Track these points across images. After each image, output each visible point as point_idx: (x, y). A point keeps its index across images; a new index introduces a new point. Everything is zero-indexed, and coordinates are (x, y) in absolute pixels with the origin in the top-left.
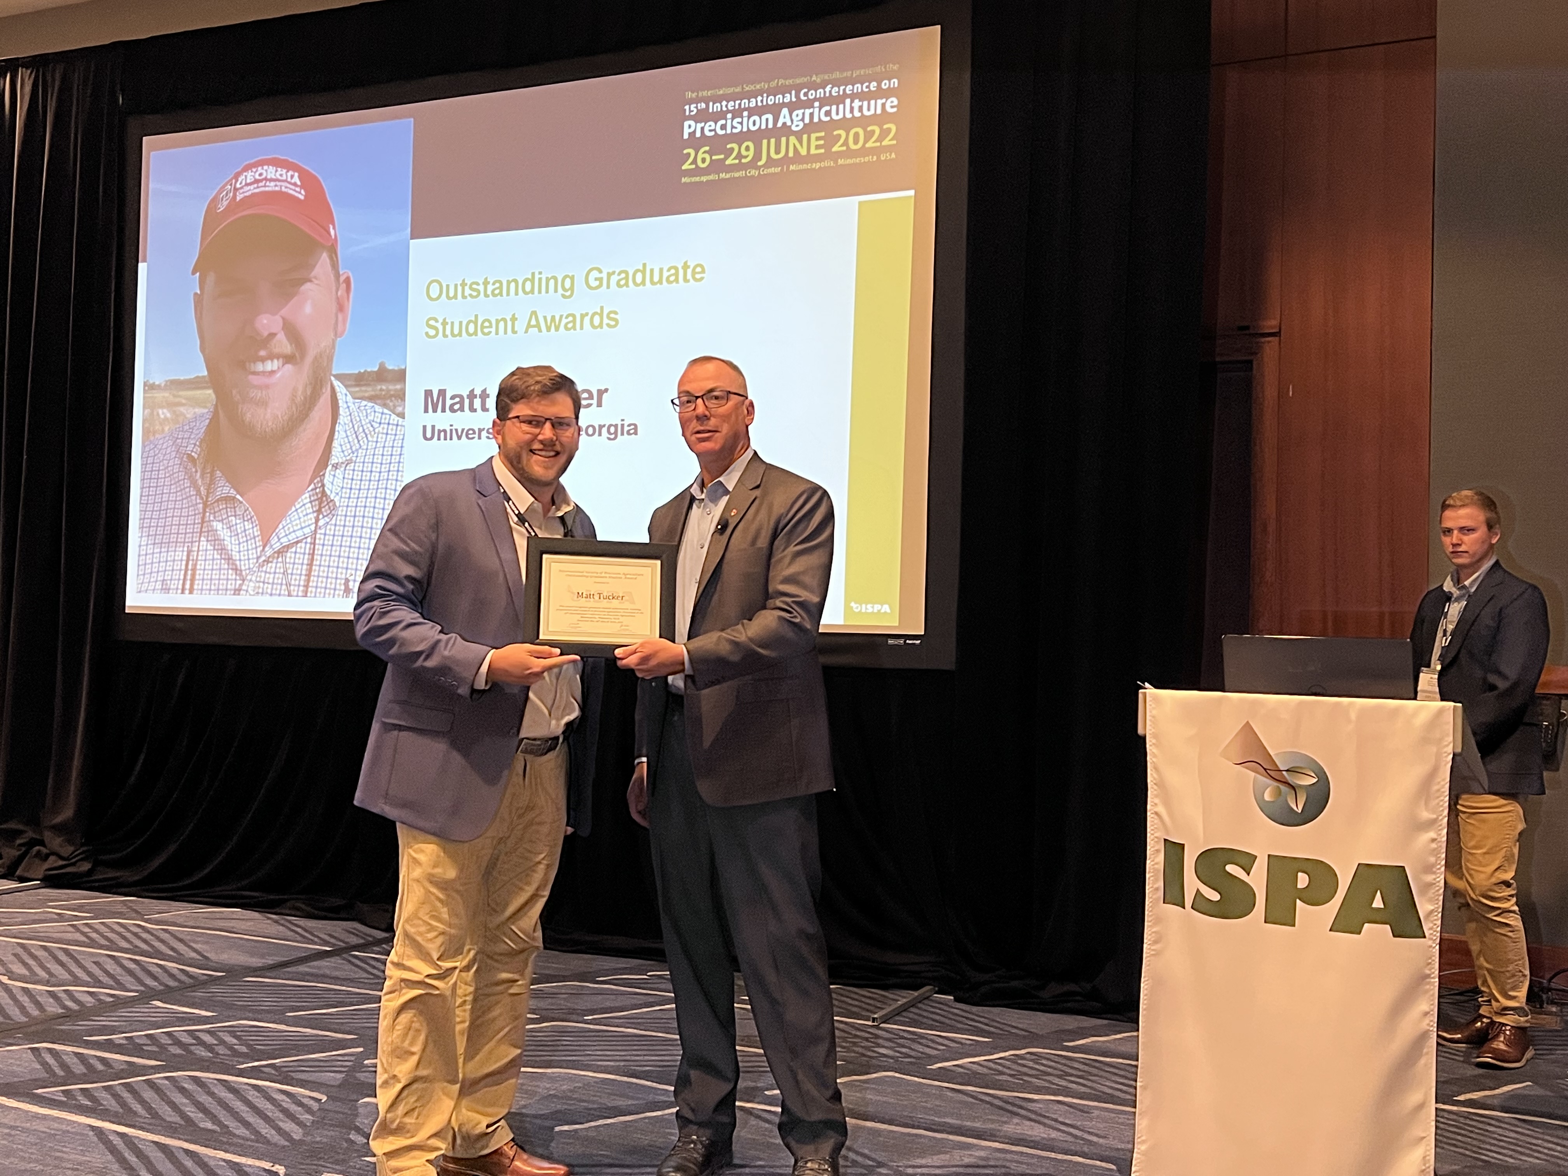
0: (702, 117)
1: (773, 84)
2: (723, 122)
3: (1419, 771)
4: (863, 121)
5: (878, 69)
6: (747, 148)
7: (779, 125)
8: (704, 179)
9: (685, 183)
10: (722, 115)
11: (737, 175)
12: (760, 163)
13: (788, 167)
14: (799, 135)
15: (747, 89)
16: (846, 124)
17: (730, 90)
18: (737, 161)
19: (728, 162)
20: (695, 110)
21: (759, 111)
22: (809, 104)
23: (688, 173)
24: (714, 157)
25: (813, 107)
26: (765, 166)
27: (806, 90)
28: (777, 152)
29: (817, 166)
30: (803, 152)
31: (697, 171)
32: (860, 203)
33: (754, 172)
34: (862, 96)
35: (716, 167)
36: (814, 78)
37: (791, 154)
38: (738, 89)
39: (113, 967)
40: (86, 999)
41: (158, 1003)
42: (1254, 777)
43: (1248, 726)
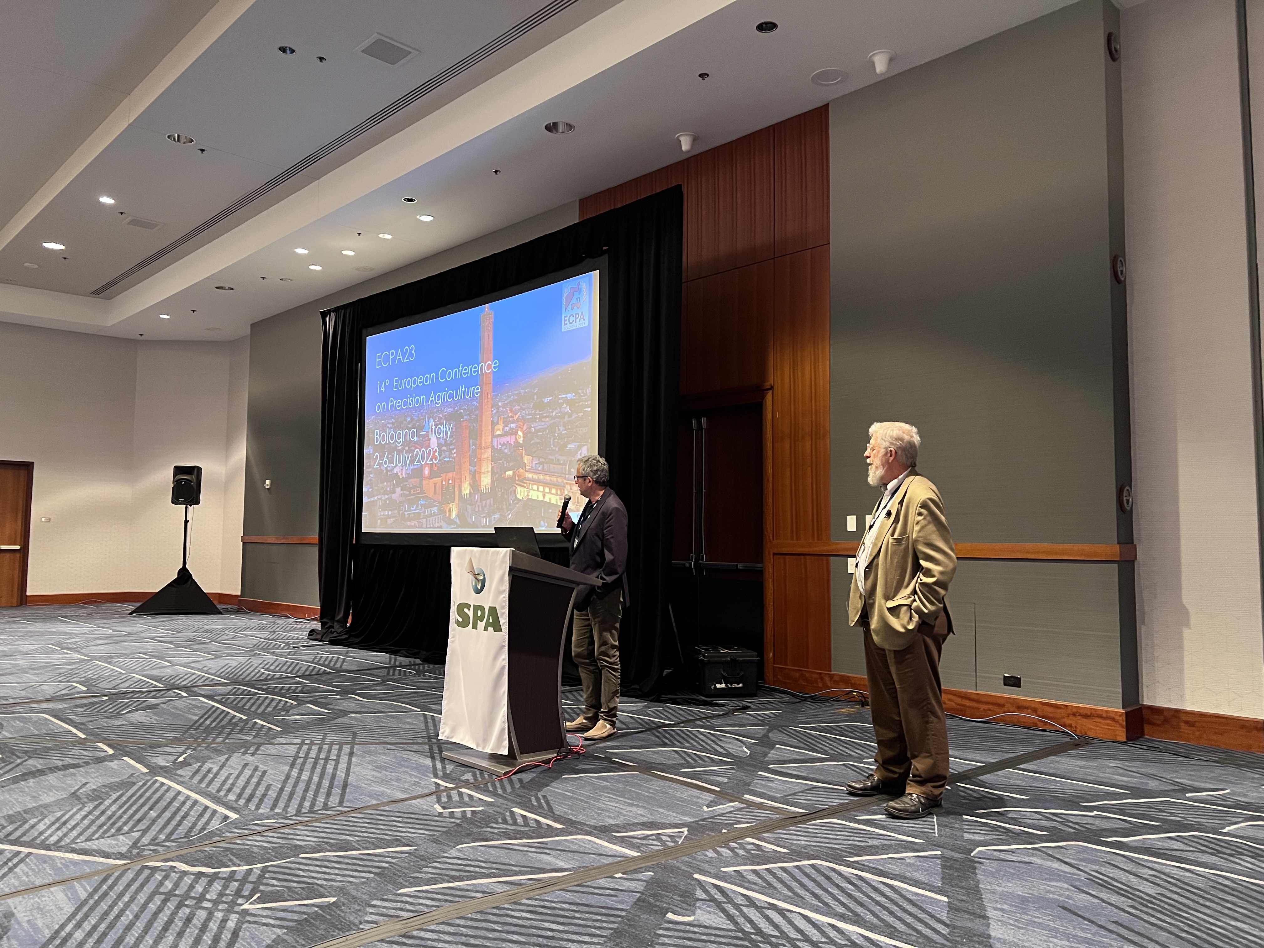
3: (501, 572)
39: (304, 669)
40: (277, 676)
41: (297, 679)
42: (471, 577)
43: (471, 559)
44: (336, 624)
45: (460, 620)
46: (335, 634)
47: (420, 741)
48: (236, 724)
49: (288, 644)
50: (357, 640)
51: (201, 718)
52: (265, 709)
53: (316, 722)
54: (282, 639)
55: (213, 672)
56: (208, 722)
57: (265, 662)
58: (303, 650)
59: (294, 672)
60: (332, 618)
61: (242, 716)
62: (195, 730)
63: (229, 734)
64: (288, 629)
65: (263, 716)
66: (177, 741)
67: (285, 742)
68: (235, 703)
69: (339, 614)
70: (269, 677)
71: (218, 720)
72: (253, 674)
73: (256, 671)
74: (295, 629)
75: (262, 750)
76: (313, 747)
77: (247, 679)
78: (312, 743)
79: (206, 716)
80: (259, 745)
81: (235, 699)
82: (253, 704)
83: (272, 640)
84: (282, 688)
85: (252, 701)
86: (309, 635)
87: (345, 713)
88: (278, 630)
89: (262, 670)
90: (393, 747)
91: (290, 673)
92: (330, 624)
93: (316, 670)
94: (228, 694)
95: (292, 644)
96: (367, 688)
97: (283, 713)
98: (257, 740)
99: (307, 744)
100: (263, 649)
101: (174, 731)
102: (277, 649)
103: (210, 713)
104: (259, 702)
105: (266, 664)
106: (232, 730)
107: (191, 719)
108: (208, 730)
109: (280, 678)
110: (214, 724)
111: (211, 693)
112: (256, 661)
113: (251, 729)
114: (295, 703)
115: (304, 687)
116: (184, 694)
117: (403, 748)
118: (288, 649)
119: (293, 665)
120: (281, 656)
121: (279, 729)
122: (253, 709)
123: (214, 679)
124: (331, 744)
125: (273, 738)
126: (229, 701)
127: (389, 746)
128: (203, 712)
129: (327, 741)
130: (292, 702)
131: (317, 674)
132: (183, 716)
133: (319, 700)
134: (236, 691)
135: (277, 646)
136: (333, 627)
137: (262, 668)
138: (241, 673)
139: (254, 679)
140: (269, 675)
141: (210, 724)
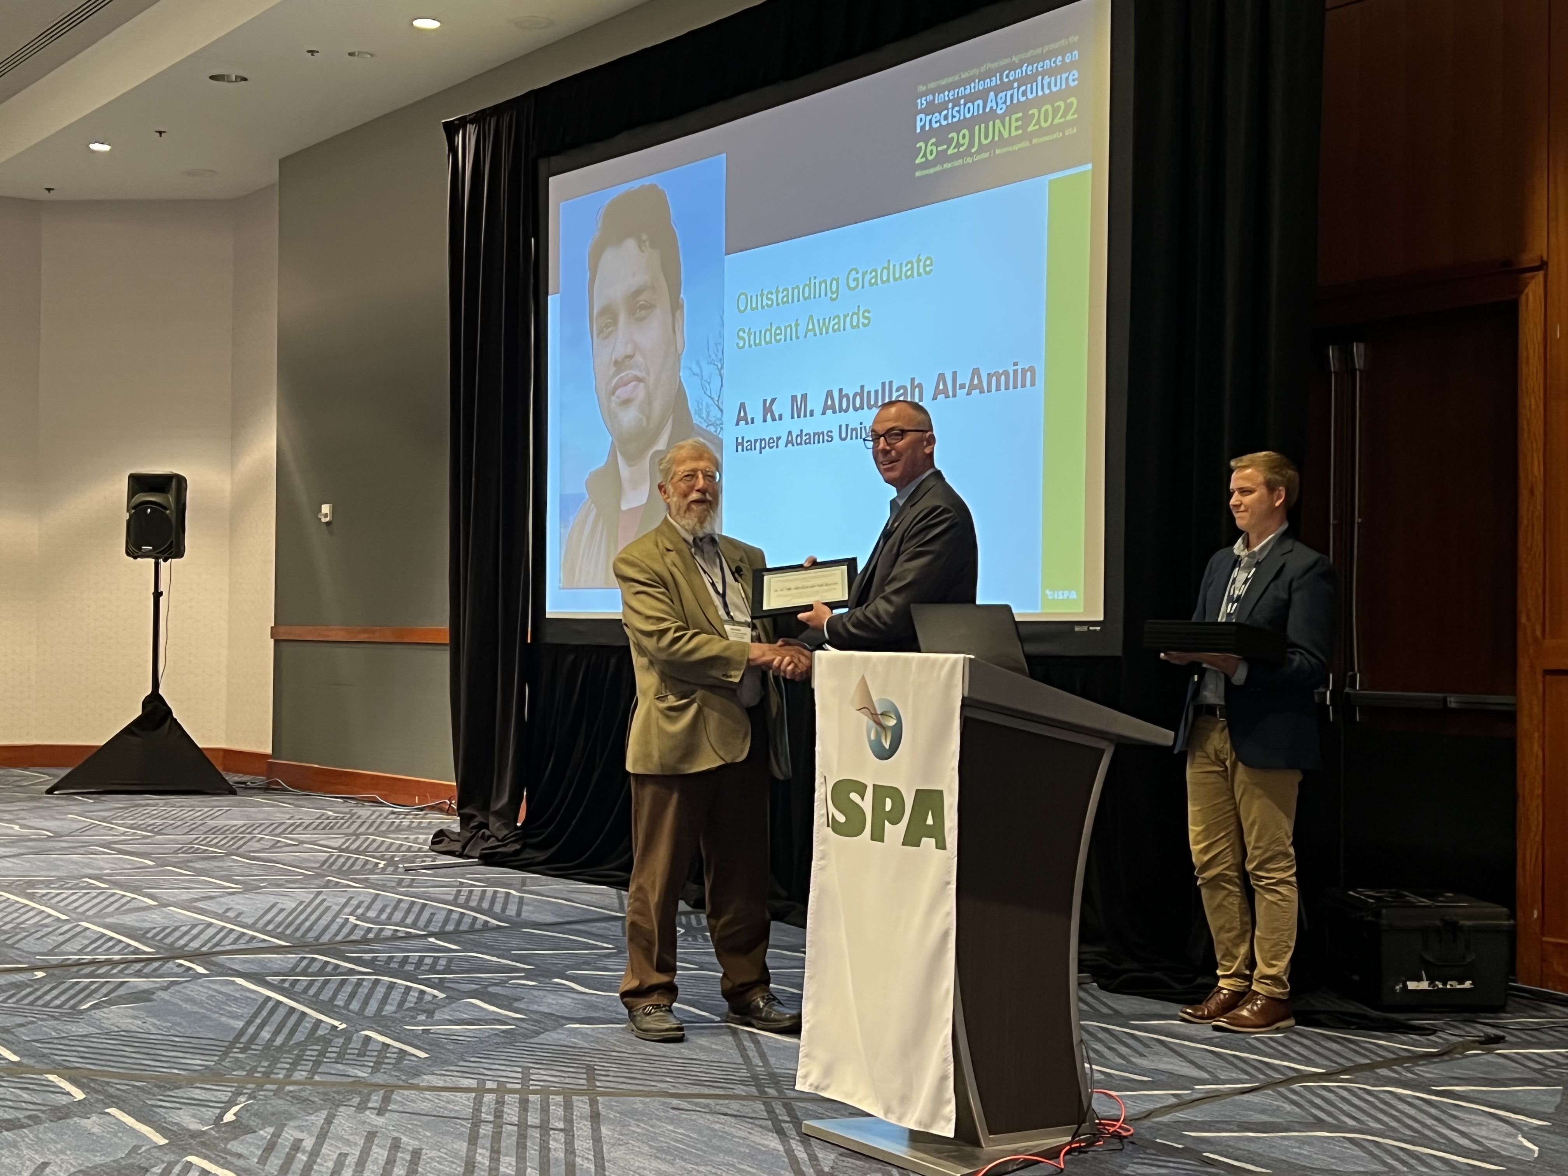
0: (931, 109)
1: (983, 69)
2: (945, 112)
4: (1051, 98)
5: (1063, 42)
6: (964, 137)
7: (988, 110)
8: (932, 171)
9: (919, 178)
10: (943, 106)
11: (957, 163)
12: (973, 150)
13: (995, 152)
14: (1002, 118)
15: (963, 76)
16: (1038, 102)
17: (951, 80)
18: (956, 150)
19: (950, 152)
20: (925, 103)
21: (971, 98)
22: (1009, 86)
23: (922, 166)
24: (939, 149)
25: (1013, 88)
26: (978, 152)
27: (1007, 72)
28: (986, 138)
29: (1016, 148)
30: (1006, 135)
31: (927, 165)
32: (1050, 181)
33: (969, 160)
34: (1051, 72)
35: (942, 157)
36: (1014, 58)
37: (996, 139)
38: (957, 78)
39: (440, 917)
40: (387, 933)
41: (432, 940)
42: (865, 720)
43: (863, 677)
44: (492, 819)
45: (841, 818)
46: (492, 842)
47: (740, 1090)
48: (326, 1042)
49: (391, 862)
50: (541, 856)
51: (249, 1023)
52: (380, 1009)
53: (498, 1040)
54: (376, 850)
55: (250, 921)
56: (266, 1034)
57: (354, 902)
58: (427, 876)
59: (422, 923)
60: (485, 807)
61: (336, 1023)
62: (243, 1050)
63: (317, 1063)
64: (383, 828)
65: (381, 1023)
66: (213, 1076)
67: (441, 1084)
68: (312, 992)
69: (499, 797)
70: (371, 936)
71: (286, 1031)
72: (334, 927)
73: (340, 921)
74: (399, 829)
75: (397, 1102)
76: (507, 1098)
77: (325, 938)
78: (501, 1090)
79: (258, 1021)
80: (389, 1090)
81: (311, 983)
82: (352, 996)
83: (356, 851)
84: (405, 960)
85: (348, 989)
86: (433, 843)
87: (558, 1020)
88: (362, 829)
89: (352, 919)
90: (684, 1104)
91: (414, 925)
92: (479, 819)
93: (467, 921)
94: (292, 972)
95: (402, 861)
96: (589, 964)
97: (422, 1017)
98: (379, 1078)
99: (490, 1091)
100: (340, 872)
101: (200, 1051)
102: (372, 872)
103: (264, 1013)
104: (363, 991)
105: (358, 906)
106: (322, 1053)
107: (228, 1028)
108: (271, 1052)
109: (394, 937)
110: (279, 1041)
111: (254, 968)
112: (334, 900)
113: (362, 1054)
114: (442, 996)
115: (450, 960)
116: (201, 970)
117: (707, 1106)
118: (395, 872)
119: (416, 909)
120: (384, 888)
121: (423, 1055)
122: (355, 1006)
123: (253, 938)
124: (545, 1092)
125: (417, 1074)
126: (299, 988)
127: (675, 1102)
128: (248, 1011)
129: (534, 1086)
130: (436, 992)
131: (472, 930)
132: (210, 1019)
133: (490, 989)
134: (308, 966)
135: (369, 867)
136: (485, 826)
137: (351, 914)
138: (307, 924)
139: (339, 938)
140: (370, 930)
141: (272, 1040)
